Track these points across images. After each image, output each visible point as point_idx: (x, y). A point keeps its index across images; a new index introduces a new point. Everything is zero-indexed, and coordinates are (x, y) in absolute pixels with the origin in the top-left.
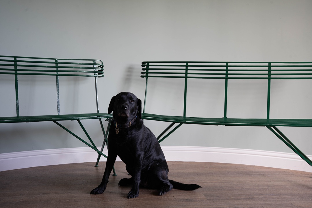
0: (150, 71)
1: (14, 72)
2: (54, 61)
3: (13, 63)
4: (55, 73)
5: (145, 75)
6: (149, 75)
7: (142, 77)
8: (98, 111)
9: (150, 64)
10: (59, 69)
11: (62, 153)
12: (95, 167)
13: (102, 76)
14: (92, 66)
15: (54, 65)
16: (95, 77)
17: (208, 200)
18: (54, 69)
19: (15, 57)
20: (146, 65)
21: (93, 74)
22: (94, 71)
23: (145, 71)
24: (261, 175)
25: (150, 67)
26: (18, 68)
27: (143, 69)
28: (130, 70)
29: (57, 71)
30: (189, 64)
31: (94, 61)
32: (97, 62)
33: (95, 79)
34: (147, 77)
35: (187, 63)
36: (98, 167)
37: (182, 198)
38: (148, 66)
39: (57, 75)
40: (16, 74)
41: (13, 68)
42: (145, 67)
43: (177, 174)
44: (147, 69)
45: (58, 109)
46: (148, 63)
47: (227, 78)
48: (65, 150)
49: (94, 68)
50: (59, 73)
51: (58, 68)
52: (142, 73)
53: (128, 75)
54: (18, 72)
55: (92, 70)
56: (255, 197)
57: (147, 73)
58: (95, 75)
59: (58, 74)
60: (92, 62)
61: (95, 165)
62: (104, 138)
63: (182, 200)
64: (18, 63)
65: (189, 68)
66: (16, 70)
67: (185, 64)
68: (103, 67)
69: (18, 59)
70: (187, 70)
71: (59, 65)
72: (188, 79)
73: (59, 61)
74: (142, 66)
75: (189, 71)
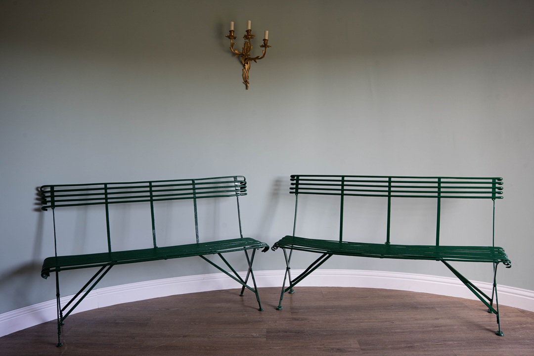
0: (300, 186)
1: (149, 198)
2: (191, 182)
4: (192, 196)
5: (294, 191)
6: (299, 191)
7: (291, 193)
8: (241, 236)
9: (300, 178)
10: (197, 191)
12: (240, 297)
13: (246, 194)
14: (233, 184)
15: (191, 187)
16: (237, 196)
17: (362, 350)
18: (192, 191)
19: (150, 182)
20: (295, 180)
21: (234, 193)
22: (236, 189)
23: (294, 186)
24: (429, 308)
25: (300, 182)
26: (154, 194)
27: (292, 184)
28: (278, 183)
29: (194, 193)
30: (346, 179)
31: (235, 177)
32: (239, 179)
33: (238, 198)
34: (297, 193)
35: (343, 177)
36: (243, 297)
37: (333, 347)
38: (298, 180)
39: (195, 198)
40: (152, 201)
41: (148, 194)
42: (295, 182)
43: (332, 308)
44: (297, 184)
46: (298, 176)
47: (389, 196)
48: (207, 275)
49: (236, 186)
50: (197, 195)
52: (291, 188)
53: (275, 190)
54: (154, 198)
55: (234, 189)
56: (416, 344)
57: (297, 189)
58: (236, 194)
60: (233, 179)
61: (240, 293)
62: (248, 267)
63: (332, 349)
64: (153, 189)
65: (345, 183)
66: (151, 196)
67: (340, 178)
68: (245, 184)
69: (153, 184)
70: (343, 185)
71: (197, 186)
72: (344, 196)
73: (196, 182)
74: (291, 180)
75: (345, 188)
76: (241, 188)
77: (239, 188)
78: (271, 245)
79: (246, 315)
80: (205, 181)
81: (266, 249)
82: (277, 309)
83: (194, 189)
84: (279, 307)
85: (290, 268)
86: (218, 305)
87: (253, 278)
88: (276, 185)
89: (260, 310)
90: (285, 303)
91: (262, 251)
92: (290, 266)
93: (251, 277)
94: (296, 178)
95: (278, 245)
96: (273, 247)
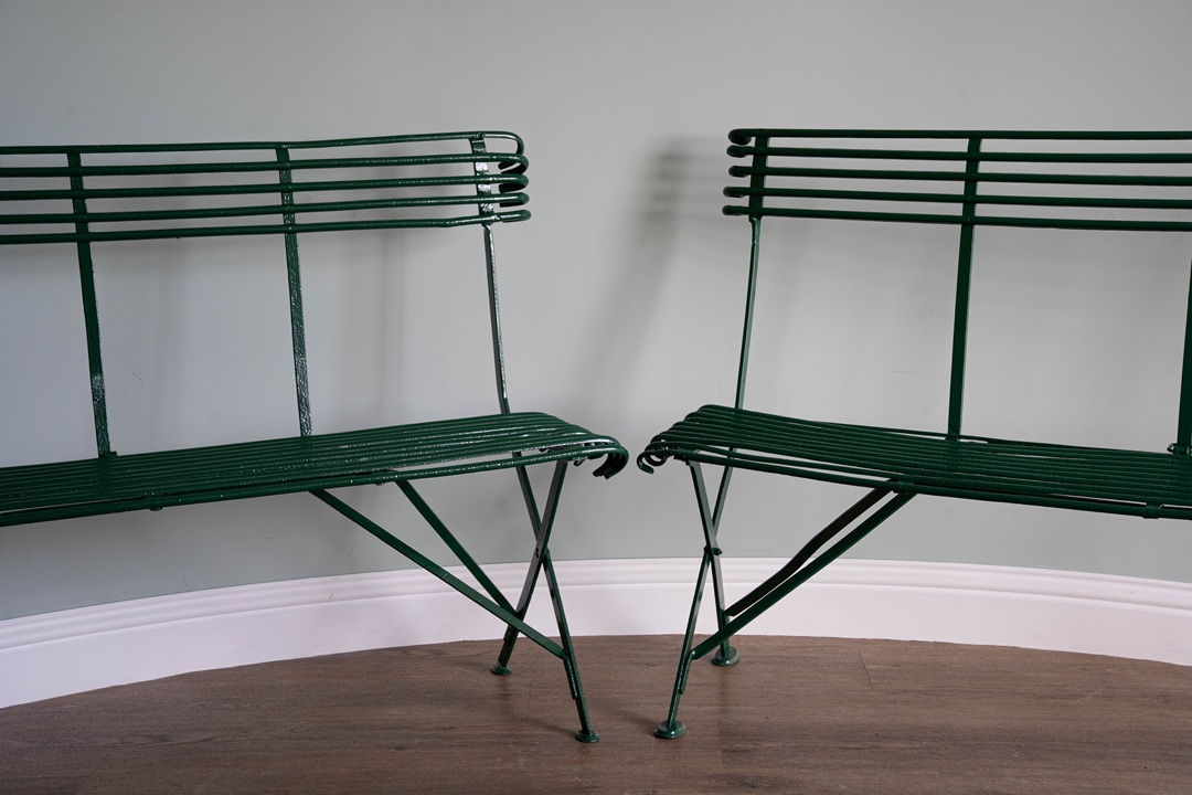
0: (771, 182)
1: (71, 228)
2: (271, 155)
3: (64, 183)
4: (278, 219)
5: (744, 201)
6: (769, 202)
7: (728, 211)
8: (504, 403)
9: (774, 142)
10: (299, 198)
11: (331, 599)
12: (495, 679)
13: (525, 215)
14: (466, 169)
15: (273, 177)
16: (484, 224)
18: (275, 199)
19: (73, 152)
20: (749, 151)
21: (473, 210)
22: (481, 194)
23: (745, 182)
25: (773, 161)
26: (93, 206)
27: (736, 172)
28: (669, 166)
29: (288, 209)
30: (987, 146)
31: (476, 138)
32: (492, 145)
33: (487, 233)
34: (756, 213)
35: (975, 137)
36: (510, 679)
38: (762, 153)
39: (290, 231)
40: (83, 240)
41: (66, 207)
42: (748, 161)
43: (911, 739)
44: (759, 172)
45: (303, 404)
46: (763, 135)
48: (345, 582)
49: (479, 178)
50: (301, 218)
51: (290, 191)
52: (732, 192)
53: (659, 197)
54: (94, 227)
55: (470, 190)
57: (757, 192)
58: (482, 214)
59: (293, 224)
60: (464, 147)
61: (494, 662)
64: (90, 183)
65: (985, 167)
66: (81, 217)
67: (962, 145)
68: (522, 168)
69: (87, 160)
70: (971, 178)
71: (298, 176)
72: (978, 229)
73: (295, 155)
74: (733, 152)
75: (983, 188)
76: (505, 188)
77: (494, 189)
78: (635, 447)
79: (522, 761)
80: (337, 153)
81: (615, 463)
82: (660, 735)
83: (286, 188)
84: (671, 724)
85: (718, 552)
86: (396, 713)
87: (554, 593)
88: (663, 176)
89: (584, 736)
90: (697, 708)
91: (597, 473)
92: (719, 541)
93: (547, 589)
94: (752, 143)
95: (664, 447)
96: (646, 455)
